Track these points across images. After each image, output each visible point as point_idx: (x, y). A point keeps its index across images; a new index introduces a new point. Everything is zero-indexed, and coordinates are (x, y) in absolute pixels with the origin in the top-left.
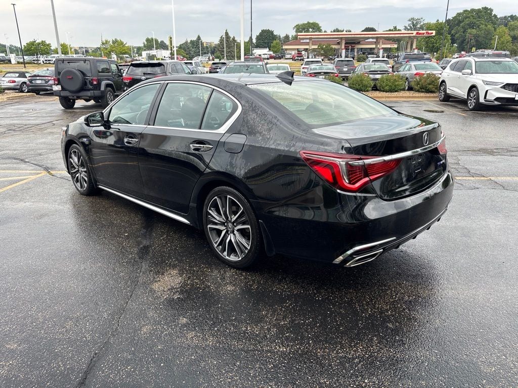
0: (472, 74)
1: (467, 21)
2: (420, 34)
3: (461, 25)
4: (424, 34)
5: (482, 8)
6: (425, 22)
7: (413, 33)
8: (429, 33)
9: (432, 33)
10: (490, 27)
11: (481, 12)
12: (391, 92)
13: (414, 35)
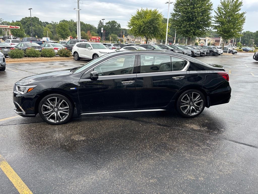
0: (92, 49)
1: (28, 23)
2: (12, 27)
3: (26, 24)
4: (14, 27)
5: (34, 17)
6: (4, 21)
7: (8, 27)
8: (16, 27)
9: (18, 27)
10: (40, 26)
11: (34, 19)
12: (50, 57)
13: (9, 27)
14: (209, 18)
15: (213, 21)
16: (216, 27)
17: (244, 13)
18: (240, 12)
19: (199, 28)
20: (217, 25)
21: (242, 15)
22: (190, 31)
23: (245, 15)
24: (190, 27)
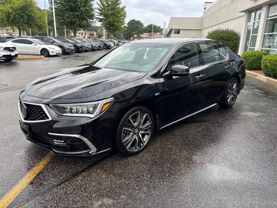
14: (92, 10)
15: (96, 13)
16: (101, 20)
17: (124, 7)
18: (121, 6)
19: (84, 19)
20: (101, 17)
21: (123, 9)
22: (75, 23)
23: (125, 9)
24: (74, 18)
